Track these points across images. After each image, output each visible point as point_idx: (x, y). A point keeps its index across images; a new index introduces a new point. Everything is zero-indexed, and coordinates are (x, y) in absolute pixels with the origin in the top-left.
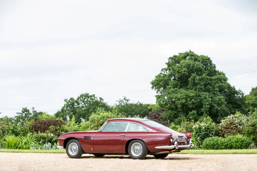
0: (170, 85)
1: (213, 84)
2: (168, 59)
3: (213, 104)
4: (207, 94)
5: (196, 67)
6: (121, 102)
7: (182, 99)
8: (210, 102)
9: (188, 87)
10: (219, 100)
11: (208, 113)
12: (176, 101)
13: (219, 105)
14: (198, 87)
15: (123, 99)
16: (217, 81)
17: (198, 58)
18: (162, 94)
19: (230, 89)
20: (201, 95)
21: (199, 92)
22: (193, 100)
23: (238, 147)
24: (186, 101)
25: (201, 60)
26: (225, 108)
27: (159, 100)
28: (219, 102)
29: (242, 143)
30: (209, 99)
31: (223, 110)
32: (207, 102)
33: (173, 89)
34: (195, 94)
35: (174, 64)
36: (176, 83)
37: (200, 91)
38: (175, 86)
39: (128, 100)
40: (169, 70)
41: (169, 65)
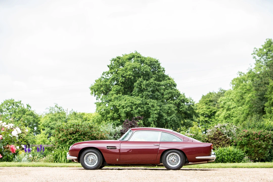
0: (112, 91)
1: (162, 90)
2: (110, 60)
3: (162, 113)
4: (155, 102)
5: (143, 70)
6: (52, 110)
7: (126, 108)
8: (159, 111)
9: (133, 94)
10: (169, 108)
11: (156, 123)
12: (120, 109)
13: (169, 114)
14: (145, 94)
16: (166, 88)
17: (145, 60)
18: (102, 101)
19: (180, 96)
20: (148, 103)
21: (146, 99)
22: (139, 108)
23: (230, 160)
24: (131, 109)
25: (149, 62)
26: (175, 118)
27: (99, 108)
28: (168, 111)
29: (235, 156)
30: (157, 107)
31: (173, 121)
32: (155, 111)
33: (116, 95)
34: (141, 101)
35: (117, 67)
36: (120, 88)
37: (147, 98)
38: (118, 92)
39: (59, 108)
40: (112, 73)
41: (112, 68)
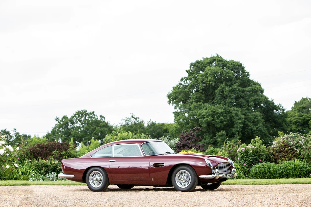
0: (191, 99)
1: (247, 96)
2: (189, 65)
3: (247, 122)
4: (239, 110)
5: (225, 75)
6: (128, 121)
7: (207, 116)
8: (243, 120)
9: (215, 102)
10: (255, 117)
11: (240, 134)
12: (200, 119)
13: (255, 123)
14: (228, 101)
15: (130, 117)
16: (252, 93)
17: (228, 64)
18: (181, 110)
19: (268, 104)
20: (231, 111)
21: (229, 107)
22: (222, 118)
24: (212, 118)
25: (232, 66)
26: (262, 128)
27: (178, 118)
28: (254, 120)
29: (301, 171)
30: (242, 115)
31: (259, 131)
32: (239, 120)
33: (196, 104)
35: (196, 72)
36: (200, 95)
37: (231, 106)
38: (198, 100)
39: (136, 119)
40: (191, 79)
41: (190, 73)
